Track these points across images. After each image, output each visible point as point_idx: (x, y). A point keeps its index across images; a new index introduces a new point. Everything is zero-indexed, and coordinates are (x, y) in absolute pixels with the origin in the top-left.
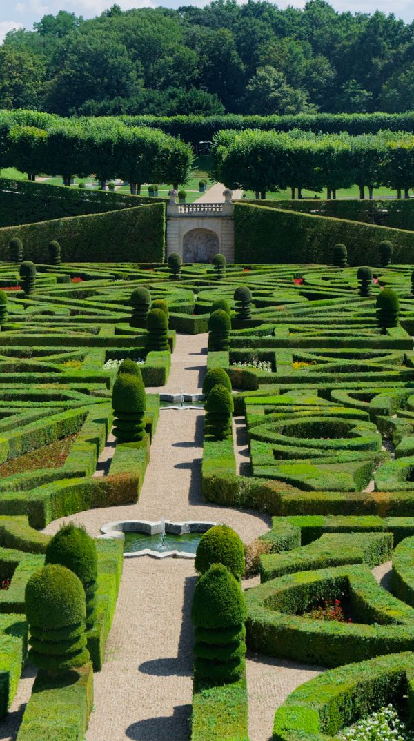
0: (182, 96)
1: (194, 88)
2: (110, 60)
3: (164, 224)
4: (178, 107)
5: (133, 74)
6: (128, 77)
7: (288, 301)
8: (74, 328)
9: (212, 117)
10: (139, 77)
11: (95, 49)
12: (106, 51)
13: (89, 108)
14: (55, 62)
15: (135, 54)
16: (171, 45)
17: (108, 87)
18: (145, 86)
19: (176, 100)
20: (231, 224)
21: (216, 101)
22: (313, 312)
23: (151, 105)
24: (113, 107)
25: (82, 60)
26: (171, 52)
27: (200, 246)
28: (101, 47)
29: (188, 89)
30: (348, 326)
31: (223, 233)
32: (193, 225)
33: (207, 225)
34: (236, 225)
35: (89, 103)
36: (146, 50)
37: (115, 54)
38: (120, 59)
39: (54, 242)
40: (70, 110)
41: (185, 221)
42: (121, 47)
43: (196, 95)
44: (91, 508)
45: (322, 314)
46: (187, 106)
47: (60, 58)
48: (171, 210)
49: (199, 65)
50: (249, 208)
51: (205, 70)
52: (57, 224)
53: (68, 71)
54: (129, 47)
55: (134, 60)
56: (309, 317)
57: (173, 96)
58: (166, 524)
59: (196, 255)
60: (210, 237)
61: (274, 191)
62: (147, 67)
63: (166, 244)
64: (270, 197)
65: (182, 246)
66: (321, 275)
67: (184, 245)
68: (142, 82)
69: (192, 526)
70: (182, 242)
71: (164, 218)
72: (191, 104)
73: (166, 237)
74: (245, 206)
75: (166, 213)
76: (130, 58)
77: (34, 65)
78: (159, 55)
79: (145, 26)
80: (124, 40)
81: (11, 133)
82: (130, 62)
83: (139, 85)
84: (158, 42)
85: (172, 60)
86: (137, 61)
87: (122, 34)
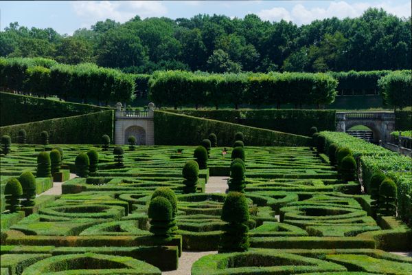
2: (130, 45)
5: (143, 53)
6: (140, 55)
10: (146, 55)
11: (121, 38)
12: (127, 40)
14: (100, 46)
15: (145, 42)
16: (166, 37)
18: (150, 60)
25: (114, 44)
26: (166, 41)
28: (125, 37)
32: (131, 123)
33: (139, 124)
34: (155, 123)
37: (133, 40)
38: (135, 44)
42: (137, 38)
43: (176, 64)
48: (118, 115)
49: (181, 49)
53: (105, 51)
54: (141, 38)
55: (143, 46)
57: (163, 65)
60: (141, 131)
62: (151, 50)
67: (126, 135)
68: (148, 57)
71: (113, 119)
74: (160, 113)
76: (142, 44)
77: (87, 48)
78: (159, 42)
79: (151, 26)
80: (139, 34)
81: (28, 70)
82: (141, 46)
83: (147, 60)
84: (158, 36)
85: (166, 46)
86: (146, 46)
87: (138, 31)
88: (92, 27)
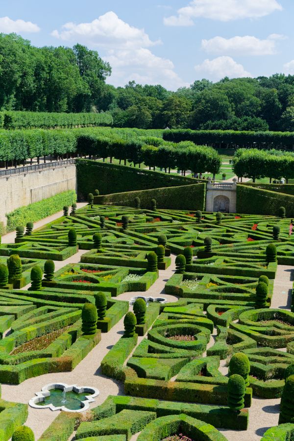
0: (249, 121)
1: (255, 117)
2: (219, 103)
3: (205, 193)
4: (247, 126)
5: (230, 109)
6: (227, 110)
7: (237, 241)
8: (128, 253)
9: (259, 132)
10: (233, 111)
11: (213, 98)
12: (218, 99)
13: (208, 124)
14: (196, 102)
15: (232, 100)
16: (249, 96)
17: (218, 115)
18: (235, 115)
19: (247, 122)
20: (235, 194)
21: (265, 123)
22: (244, 249)
23: (235, 124)
24: (219, 124)
25: (207, 102)
26: (248, 99)
27: (222, 203)
28: (216, 97)
29: (253, 117)
30: (252, 260)
31: (232, 197)
32: (218, 193)
33: (225, 194)
34: (237, 194)
35: (209, 122)
36: (236, 98)
37: (222, 99)
38: (224, 102)
39: (154, 200)
40: (201, 125)
41: (215, 192)
42: (226, 97)
43: (256, 120)
44: (49, 373)
45: (246, 251)
46: (251, 125)
47: (198, 101)
48: (209, 186)
49: (261, 105)
50: (243, 187)
51: (264, 108)
52: (158, 191)
53: (201, 107)
54: (229, 97)
55: (231, 103)
56: (239, 252)
57: (246, 120)
58: (74, 387)
59: (220, 207)
60: (226, 199)
61: (258, 178)
62: (237, 106)
63: (206, 202)
64: (257, 181)
65: (213, 203)
66: (267, 223)
67: (214, 202)
68: (234, 113)
69: (85, 389)
70: (213, 201)
71: (205, 190)
72: (253, 124)
73: (206, 199)
74: (242, 187)
75: (206, 187)
76: (229, 102)
77: (187, 104)
78: (242, 100)
79: (237, 87)
80: (227, 94)
81: (142, 148)
82: (229, 104)
83: (232, 114)
84: (242, 95)
85: (248, 103)
86: (232, 103)
87: (227, 91)
88: (191, 86)
